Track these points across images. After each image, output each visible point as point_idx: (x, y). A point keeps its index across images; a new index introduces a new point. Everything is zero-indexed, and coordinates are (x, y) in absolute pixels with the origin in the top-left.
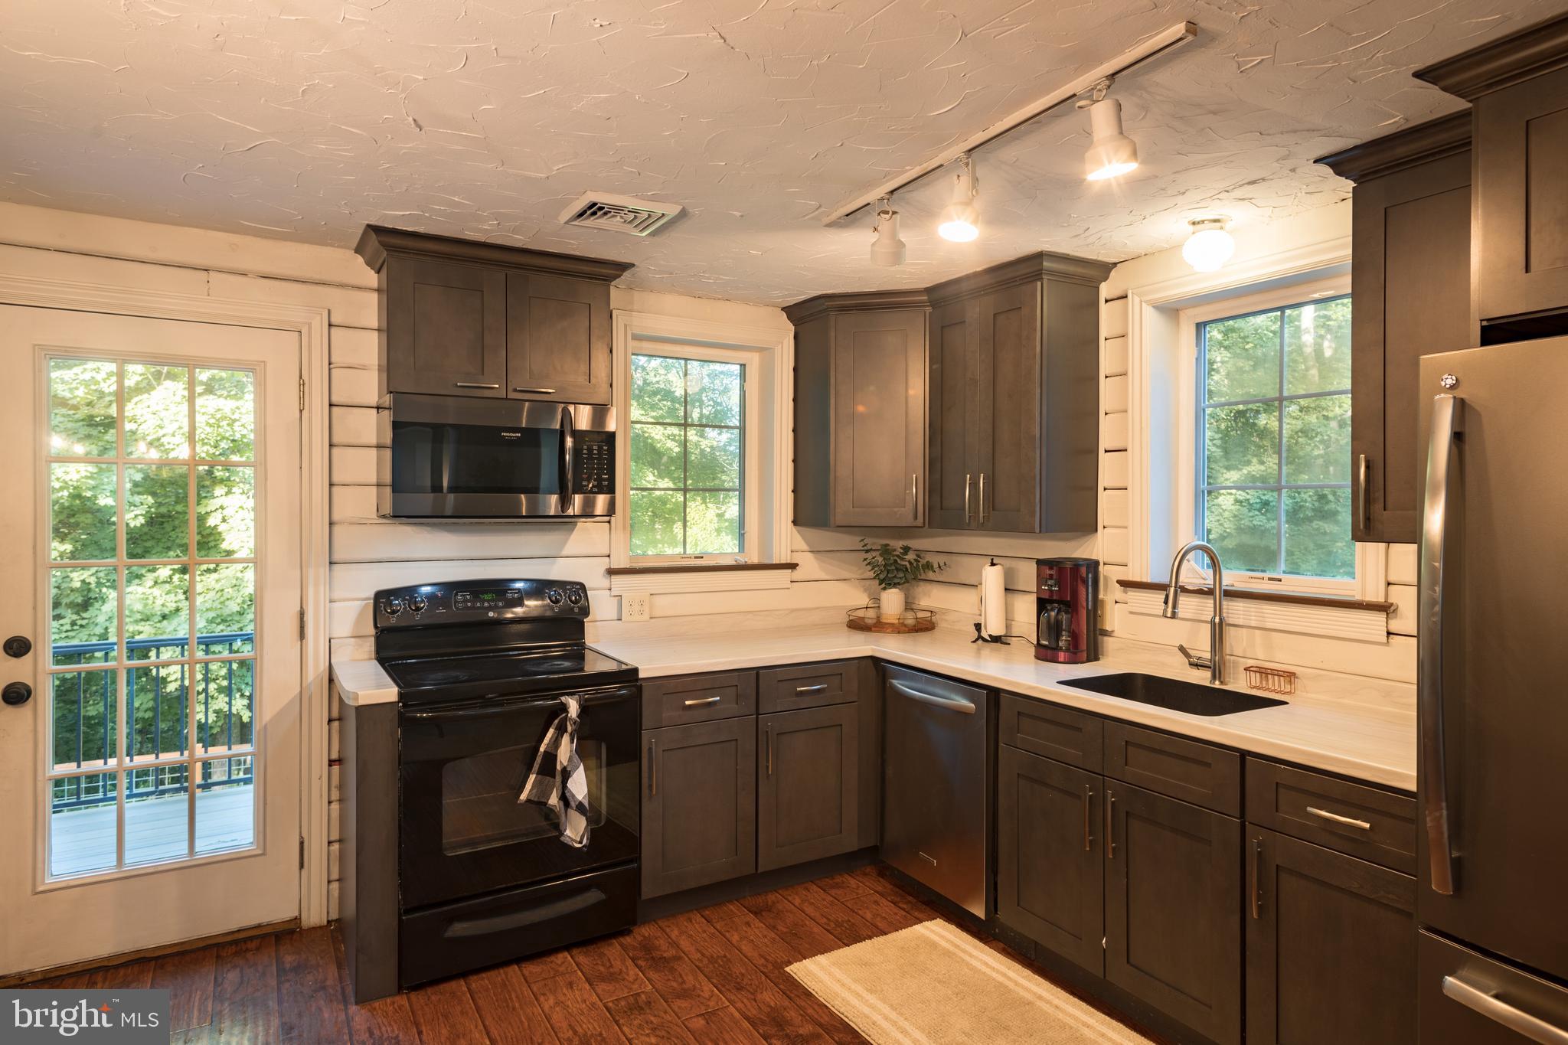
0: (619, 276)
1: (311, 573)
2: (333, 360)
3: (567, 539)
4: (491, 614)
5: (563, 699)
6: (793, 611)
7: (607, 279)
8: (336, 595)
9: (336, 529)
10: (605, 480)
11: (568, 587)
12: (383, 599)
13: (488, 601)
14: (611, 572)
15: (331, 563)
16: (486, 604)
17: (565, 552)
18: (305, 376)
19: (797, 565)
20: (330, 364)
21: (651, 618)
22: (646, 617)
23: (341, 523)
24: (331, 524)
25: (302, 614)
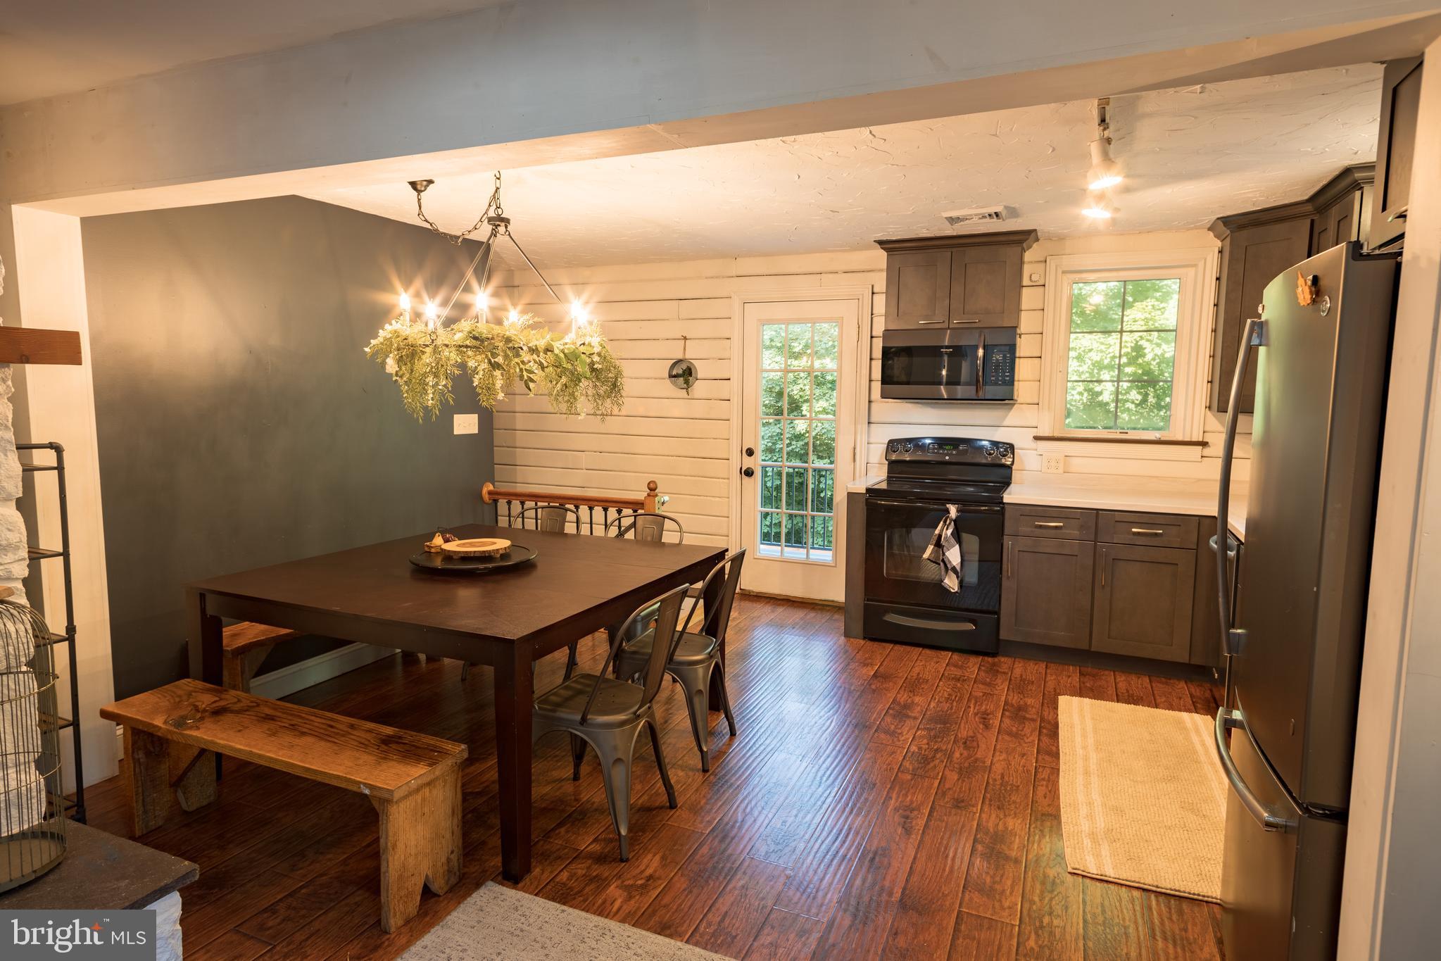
0: (1027, 239)
1: (859, 427)
2: (874, 312)
3: (1007, 416)
4: (947, 458)
5: (948, 505)
6: (1199, 480)
7: (1020, 242)
8: (872, 441)
9: (873, 405)
10: (1007, 376)
11: (1001, 446)
12: (893, 445)
13: (947, 450)
14: (1037, 438)
15: (869, 423)
16: (946, 452)
17: (1005, 423)
18: (860, 324)
19: (1207, 443)
20: (872, 315)
21: (1064, 472)
22: (1061, 471)
23: (877, 401)
24: (870, 402)
25: (855, 449)
